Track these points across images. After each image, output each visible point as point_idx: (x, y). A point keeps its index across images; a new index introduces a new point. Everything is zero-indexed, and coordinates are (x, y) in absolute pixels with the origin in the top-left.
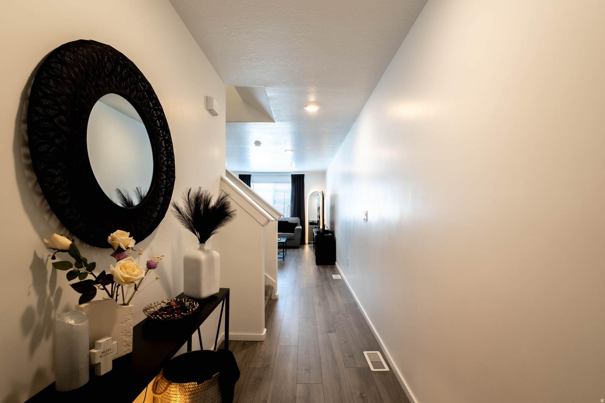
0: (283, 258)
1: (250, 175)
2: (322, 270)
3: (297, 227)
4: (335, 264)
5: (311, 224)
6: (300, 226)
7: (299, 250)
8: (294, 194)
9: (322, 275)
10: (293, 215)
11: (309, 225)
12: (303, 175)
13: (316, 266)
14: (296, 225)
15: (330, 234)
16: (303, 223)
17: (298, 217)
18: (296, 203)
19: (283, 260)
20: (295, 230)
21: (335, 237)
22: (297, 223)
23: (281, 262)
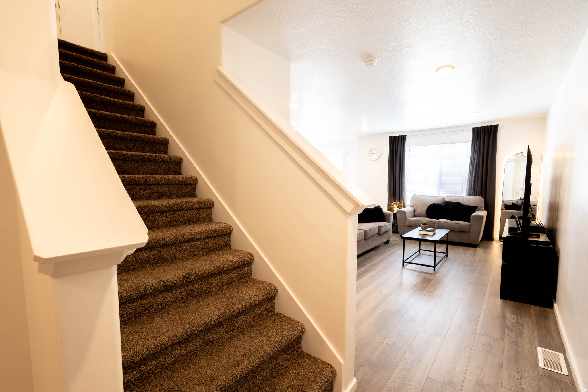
0: (434, 267)
1: (404, 136)
2: (511, 318)
3: (476, 213)
4: (552, 307)
5: (507, 207)
6: (485, 209)
7: (475, 252)
8: (476, 158)
9: (507, 338)
10: (472, 193)
11: (502, 209)
12: (495, 128)
13: (499, 301)
14: (474, 208)
15: (543, 238)
16: (489, 207)
17: (481, 196)
18: (478, 174)
19: (434, 270)
20: (471, 218)
21: (557, 247)
22: (477, 207)
23: (427, 273)
